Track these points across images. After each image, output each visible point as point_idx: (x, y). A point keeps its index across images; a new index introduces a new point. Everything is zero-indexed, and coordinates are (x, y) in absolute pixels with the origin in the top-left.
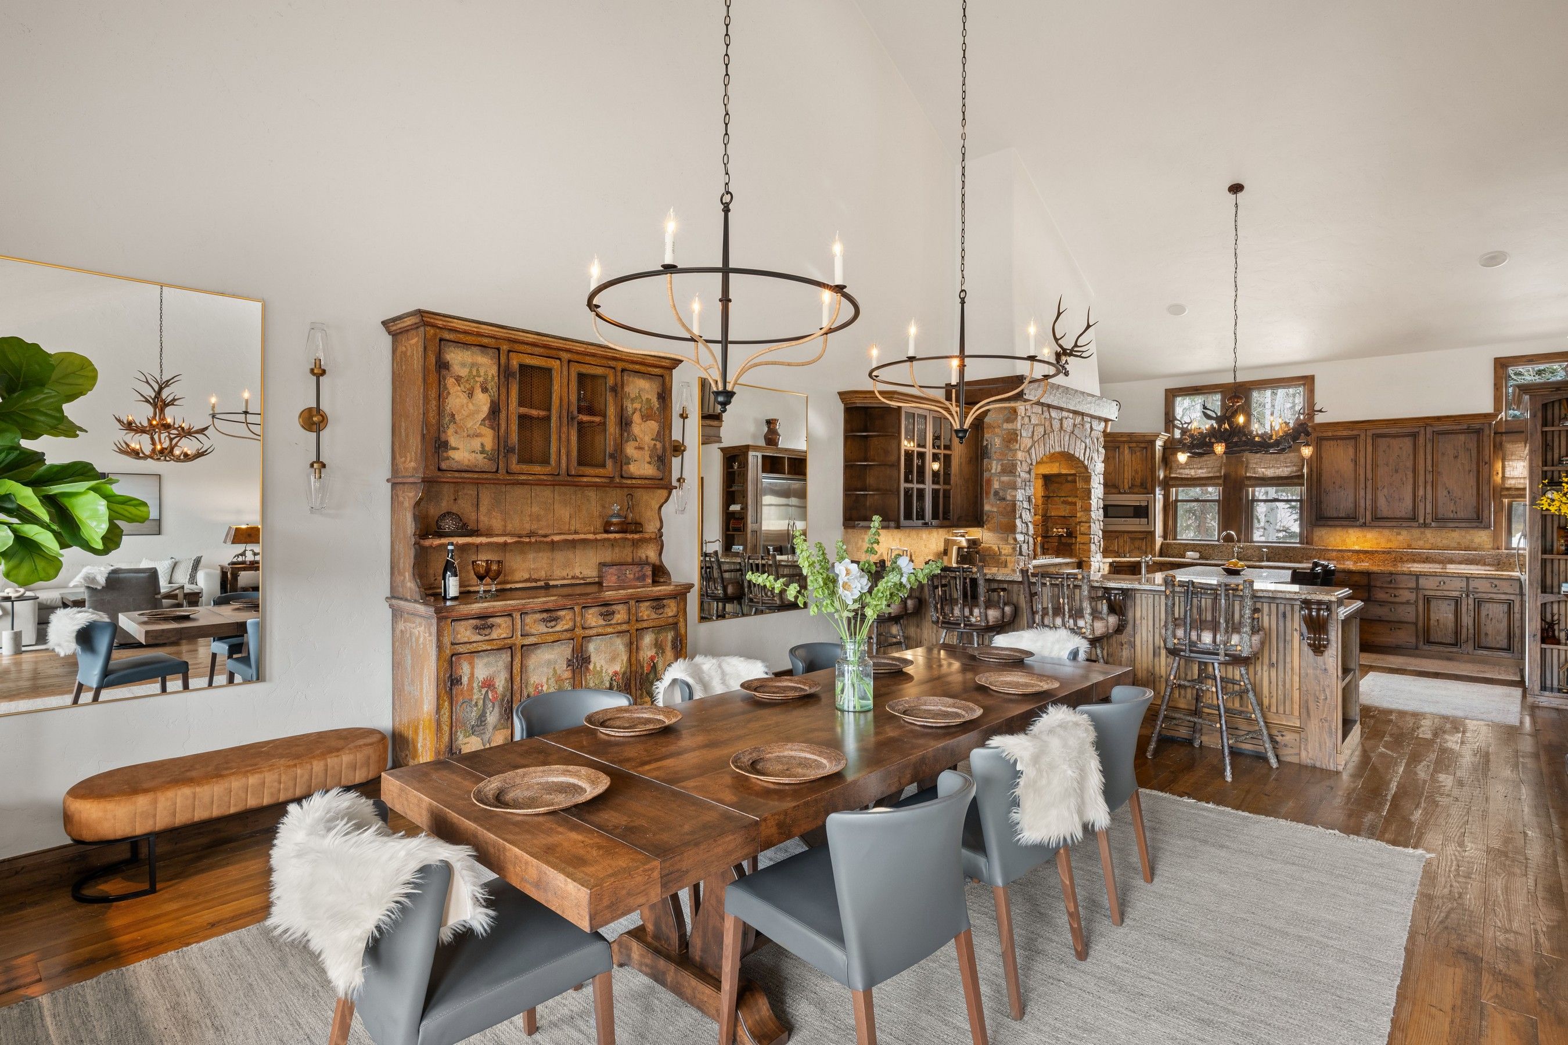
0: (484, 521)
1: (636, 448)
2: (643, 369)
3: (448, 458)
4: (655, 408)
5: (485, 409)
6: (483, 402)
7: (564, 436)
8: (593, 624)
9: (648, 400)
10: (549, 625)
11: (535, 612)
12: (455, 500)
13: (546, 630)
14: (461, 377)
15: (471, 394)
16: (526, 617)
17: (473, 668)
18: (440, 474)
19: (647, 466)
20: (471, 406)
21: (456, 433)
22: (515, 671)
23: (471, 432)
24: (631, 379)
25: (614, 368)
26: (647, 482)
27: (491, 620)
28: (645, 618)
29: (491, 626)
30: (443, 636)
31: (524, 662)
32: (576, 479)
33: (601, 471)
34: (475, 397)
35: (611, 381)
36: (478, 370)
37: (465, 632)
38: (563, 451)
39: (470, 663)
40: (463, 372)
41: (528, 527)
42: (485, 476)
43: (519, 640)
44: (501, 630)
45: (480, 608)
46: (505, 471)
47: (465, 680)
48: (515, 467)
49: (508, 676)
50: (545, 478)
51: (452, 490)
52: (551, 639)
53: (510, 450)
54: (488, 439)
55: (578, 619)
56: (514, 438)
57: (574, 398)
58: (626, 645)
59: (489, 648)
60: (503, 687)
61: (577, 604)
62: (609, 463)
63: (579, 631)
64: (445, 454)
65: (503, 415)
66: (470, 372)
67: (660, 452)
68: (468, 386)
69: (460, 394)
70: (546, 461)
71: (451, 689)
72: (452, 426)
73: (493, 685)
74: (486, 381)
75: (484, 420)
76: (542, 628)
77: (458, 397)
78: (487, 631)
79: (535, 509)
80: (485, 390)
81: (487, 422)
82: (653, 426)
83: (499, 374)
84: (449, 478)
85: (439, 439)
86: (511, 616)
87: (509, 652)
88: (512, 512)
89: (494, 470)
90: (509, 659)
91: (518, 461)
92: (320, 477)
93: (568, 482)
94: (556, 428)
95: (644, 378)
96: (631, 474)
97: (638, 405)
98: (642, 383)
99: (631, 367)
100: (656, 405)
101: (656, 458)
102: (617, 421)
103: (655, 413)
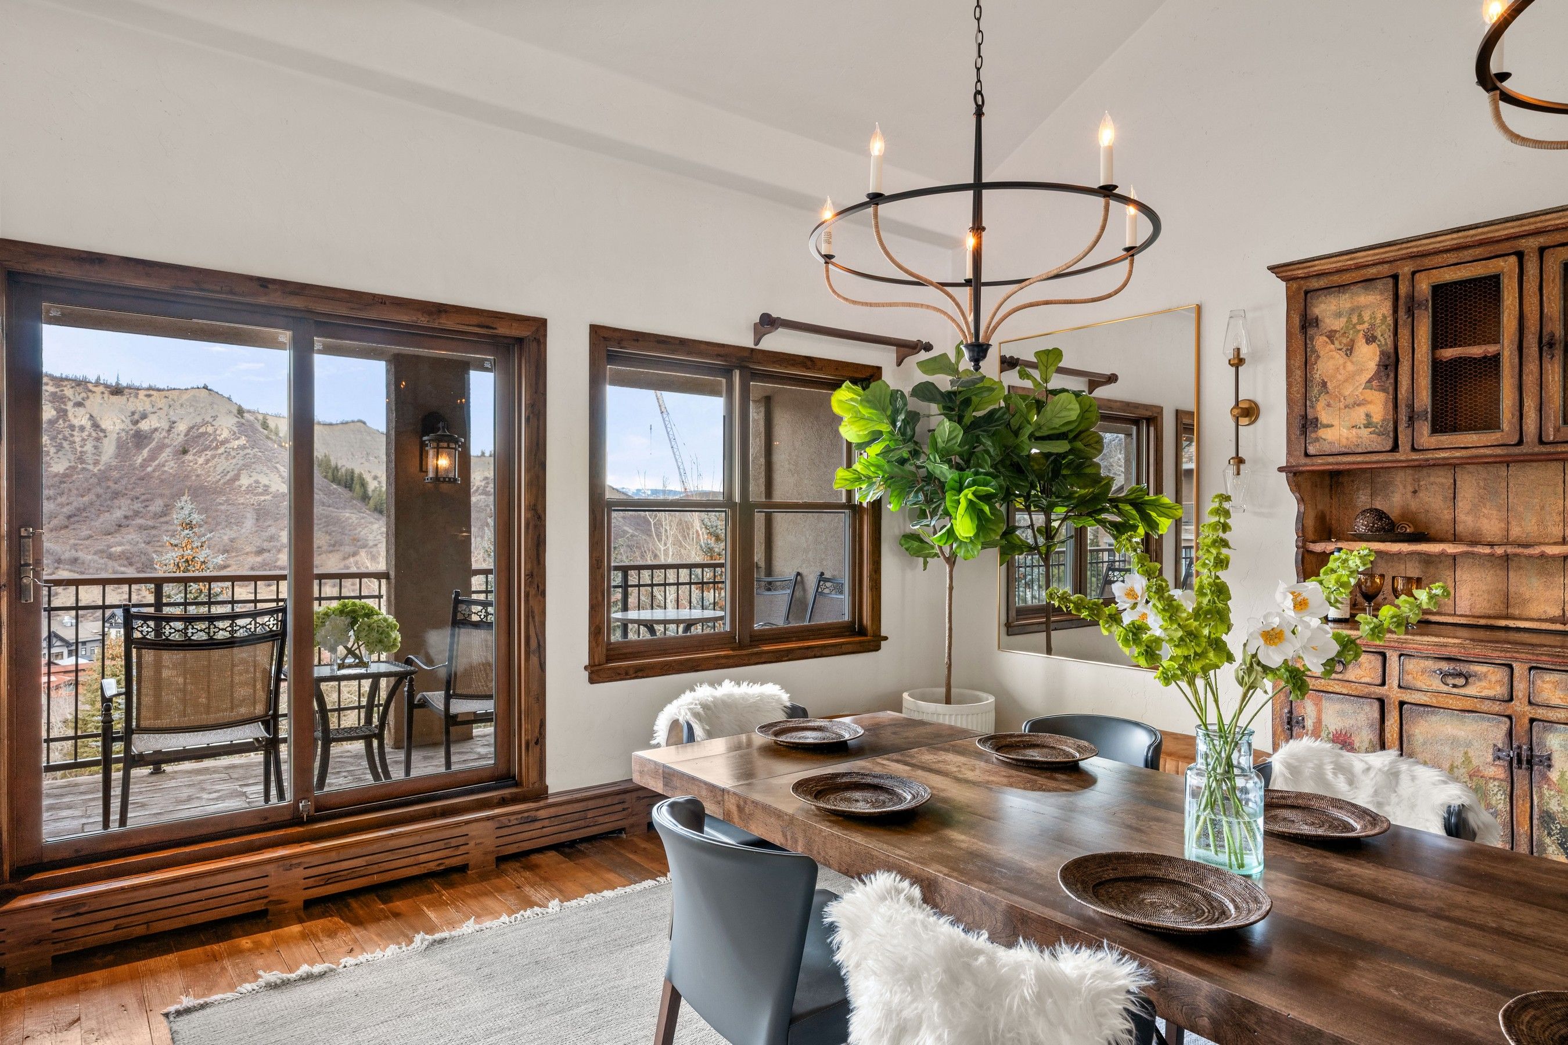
3: (1317, 440)
5: (1372, 366)
6: (1368, 357)
7: (1530, 380)
8: (1555, 701)
10: (1451, 681)
11: (1427, 658)
12: (1415, 492)
13: (1445, 688)
14: (1336, 331)
15: (1350, 350)
16: (1407, 661)
17: (1319, 712)
18: (1308, 461)
20: (1350, 367)
21: (1329, 405)
22: (1388, 735)
23: (1350, 401)
31: (1404, 727)
34: (1355, 353)
36: (1360, 316)
38: (1530, 403)
39: (1316, 705)
40: (1338, 324)
41: (1555, 531)
42: (1376, 458)
43: (1392, 692)
44: (1366, 670)
46: (1409, 448)
47: (1309, 724)
48: (1425, 436)
50: (1488, 451)
51: (1409, 479)
52: (1460, 705)
53: (1414, 417)
54: (1377, 406)
55: (1520, 688)
56: (1424, 398)
57: (1552, 308)
59: (1345, 691)
61: (1516, 660)
63: (1519, 706)
64: (1313, 435)
65: (1404, 367)
66: (1349, 320)
68: (1344, 341)
69: (1334, 353)
70: (1491, 424)
71: (1290, 730)
72: (1323, 398)
73: (1351, 739)
74: (1373, 326)
75: (1369, 381)
76: (1436, 684)
77: (1330, 358)
80: (1370, 339)
81: (1375, 383)
83: (1395, 311)
84: (1322, 464)
85: (1305, 417)
86: (1384, 655)
87: (1376, 705)
88: (1521, 509)
89: (1388, 448)
90: (1376, 715)
91: (1435, 430)
92: (1238, 474)
93: (1542, 454)
94: (1512, 367)
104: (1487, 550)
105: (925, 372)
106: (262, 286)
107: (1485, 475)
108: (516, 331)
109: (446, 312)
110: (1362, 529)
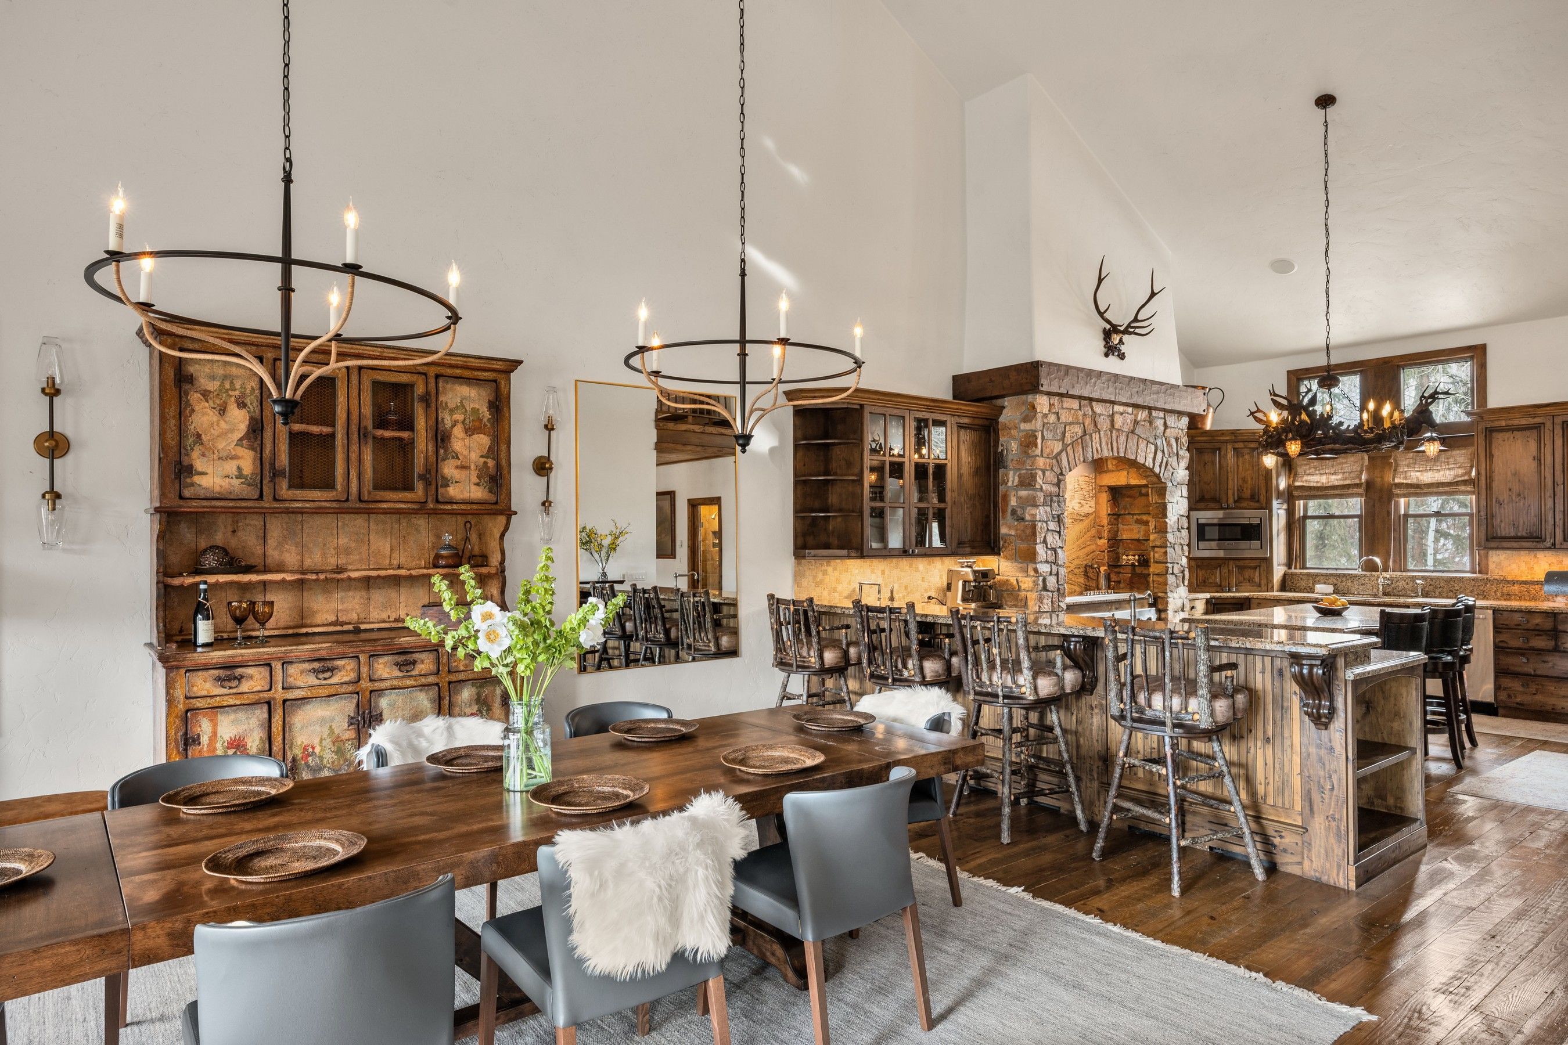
0: (274, 555)
1: (457, 467)
2: (467, 373)
3: (192, 485)
4: (485, 420)
5: (243, 427)
6: (239, 420)
7: (354, 457)
8: (385, 675)
9: (475, 411)
10: (321, 676)
11: (303, 662)
12: (234, 532)
13: (317, 682)
14: (210, 392)
15: (223, 411)
16: (289, 667)
17: (215, 725)
18: (182, 503)
19: (473, 488)
20: (223, 424)
21: (203, 455)
22: (274, 729)
23: (223, 454)
24: (449, 386)
25: (425, 374)
26: (474, 506)
27: (239, 671)
28: (462, 668)
29: (240, 678)
30: (174, 688)
31: (287, 719)
32: (371, 506)
33: (408, 496)
34: (229, 414)
35: (420, 389)
36: (232, 383)
37: (204, 685)
38: (353, 473)
39: (211, 720)
40: (213, 386)
41: (332, 561)
42: (244, 504)
43: (278, 694)
44: (255, 681)
45: (224, 657)
46: (271, 498)
47: (205, 739)
48: (284, 491)
49: (265, 736)
50: (328, 505)
52: (327, 692)
53: (276, 474)
54: (247, 461)
55: (364, 670)
56: (283, 459)
57: (367, 410)
58: (432, 701)
59: (238, 702)
60: (258, 749)
61: (363, 652)
62: (419, 487)
63: (365, 684)
64: (188, 480)
65: (268, 433)
66: (222, 385)
67: (492, 471)
68: (218, 402)
69: (209, 411)
70: (330, 485)
71: (186, 750)
72: (197, 448)
73: (244, 746)
74: (243, 395)
75: (241, 440)
76: (312, 680)
77: (204, 414)
78: (235, 683)
79: (343, 541)
80: (241, 405)
81: (245, 442)
82: (483, 440)
84: (195, 507)
85: (179, 463)
86: (269, 665)
87: (265, 708)
88: (311, 545)
89: (256, 497)
90: (266, 716)
91: (291, 487)
92: (54, 509)
93: (360, 508)
94: (343, 446)
95: (468, 385)
96: (451, 497)
97: (459, 417)
98: (465, 391)
99: (449, 371)
100: (487, 415)
101: (487, 479)
102: (430, 435)
103: (485, 425)
104: (314, 577)
110: (214, 564)
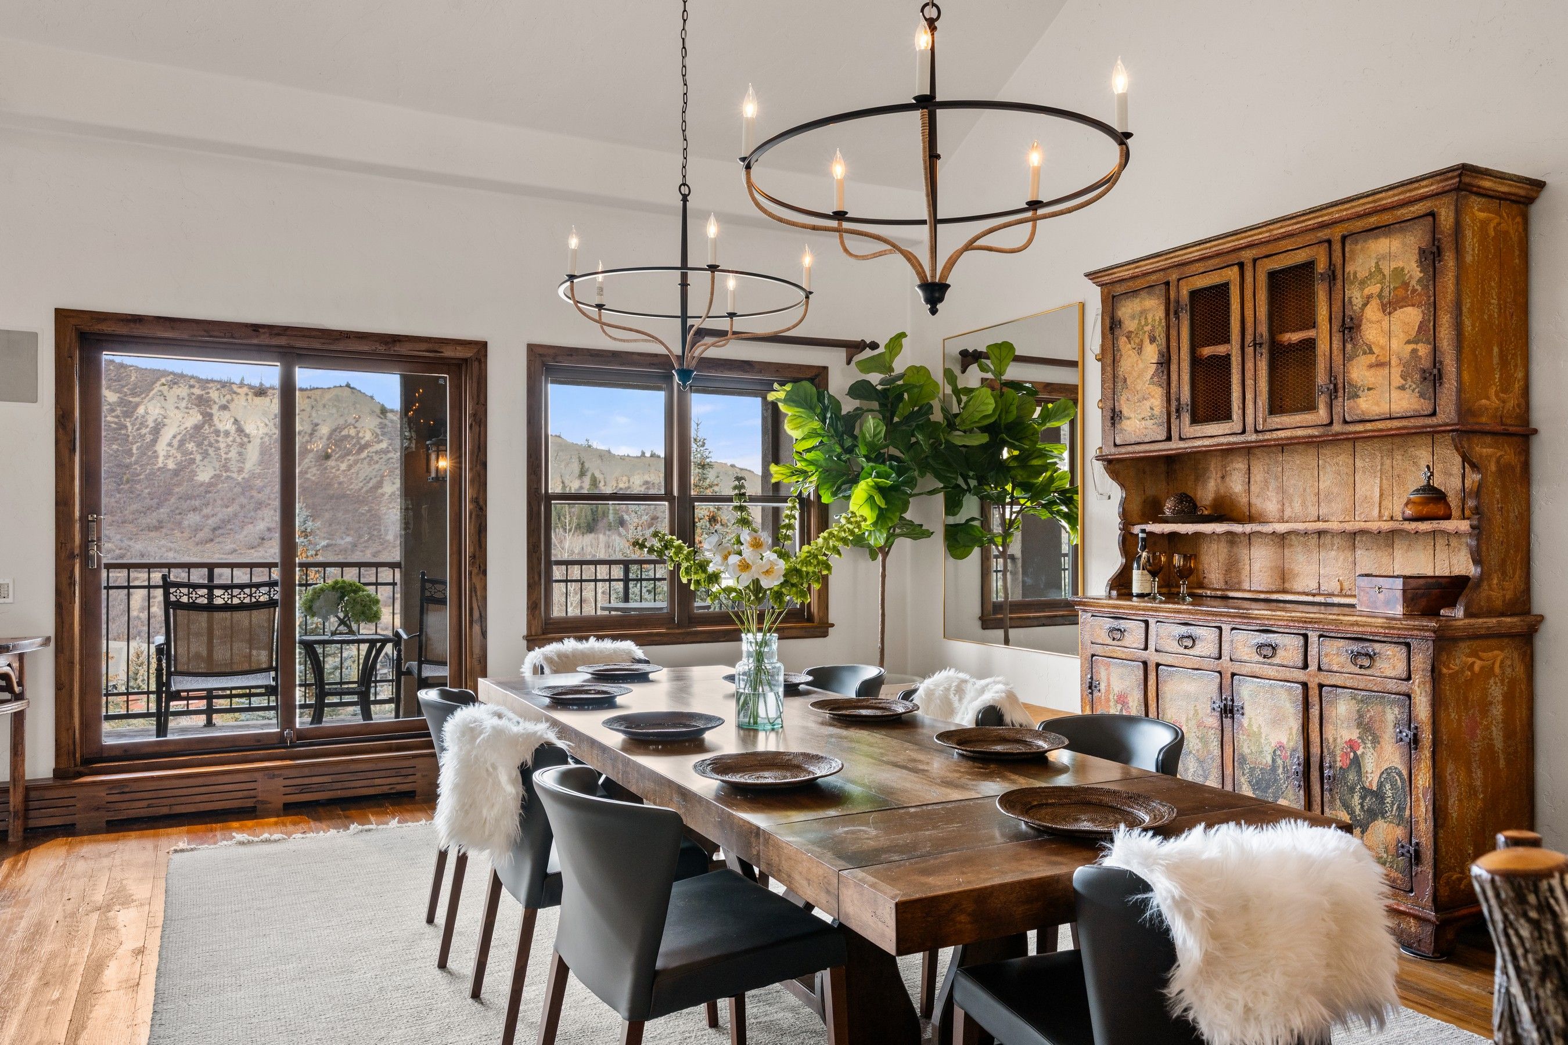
0: (1257, 501)
1: (1371, 366)
2: (1387, 218)
3: (1122, 431)
4: (1413, 283)
5: (1154, 363)
6: (1152, 353)
7: (1249, 376)
8: (1246, 658)
9: (1398, 272)
10: (1184, 643)
11: (1172, 623)
13: (1182, 650)
14: (1131, 332)
15: (1140, 349)
16: (1160, 627)
17: (1109, 675)
18: (1116, 450)
19: (1395, 394)
20: (1141, 364)
21: (1128, 399)
23: (1141, 395)
24: (1359, 247)
25: (1330, 241)
26: (1398, 423)
27: (1123, 623)
28: (1335, 668)
29: (1123, 631)
30: (1084, 631)
32: (1266, 436)
33: (1309, 417)
34: (1143, 352)
35: (1321, 267)
36: (1146, 318)
37: (1100, 631)
38: (1249, 397)
39: (1106, 669)
40: (1133, 326)
42: (1157, 446)
43: (1152, 655)
44: (1134, 636)
46: (1177, 437)
47: (1103, 687)
48: (1188, 428)
49: (1142, 698)
52: (1191, 664)
53: (1180, 409)
54: (1157, 400)
55: (1225, 646)
56: (1186, 392)
57: (1263, 313)
58: (1299, 705)
59: (1123, 656)
62: (1322, 403)
63: (1225, 663)
64: (1119, 427)
65: (1174, 367)
66: (1139, 322)
67: (1426, 363)
68: (1137, 341)
69: (1131, 352)
70: (1228, 417)
71: (1092, 697)
72: (1124, 392)
73: (1127, 704)
74: (1154, 327)
75: (1152, 377)
76: (1176, 646)
77: (1130, 356)
80: (1153, 340)
81: (1156, 379)
83: (1167, 314)
84: (1125, 453)
85: (1113, 410)
86: (1146, 622)
87: (1142, 667)
89: (1166, 438)
90: (1143, 677)
91: (1193, 421)
94: (1238, 364)
95: (1387, 235)
96: (1363, 413)
97: (1374, 289)
98: (1383, 245)
99: (1360, 225)
100: (1417, 274)
101: (1417, 376)
102: (1335, 328)
103: (1414, 291)
105: (862, 371)
106: (254, 330)
107: (1268, 461)
108: (461, 353)
109: (399, 341)
